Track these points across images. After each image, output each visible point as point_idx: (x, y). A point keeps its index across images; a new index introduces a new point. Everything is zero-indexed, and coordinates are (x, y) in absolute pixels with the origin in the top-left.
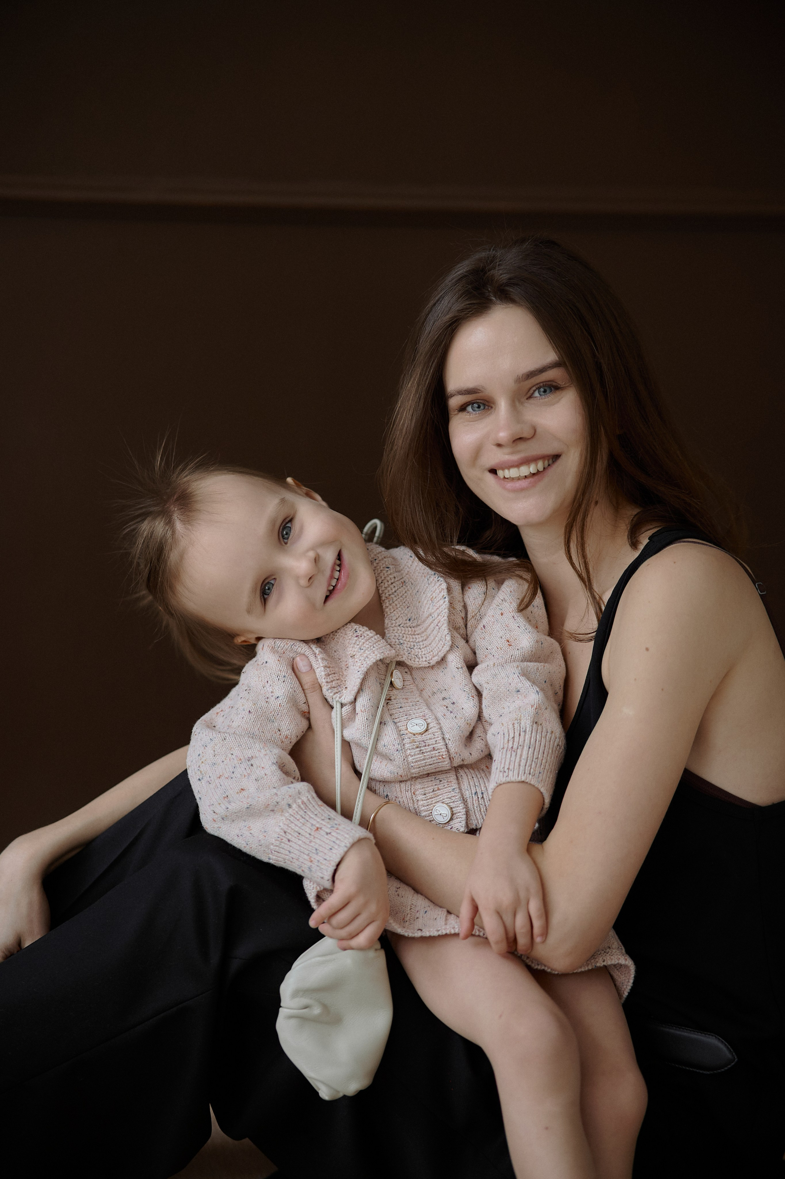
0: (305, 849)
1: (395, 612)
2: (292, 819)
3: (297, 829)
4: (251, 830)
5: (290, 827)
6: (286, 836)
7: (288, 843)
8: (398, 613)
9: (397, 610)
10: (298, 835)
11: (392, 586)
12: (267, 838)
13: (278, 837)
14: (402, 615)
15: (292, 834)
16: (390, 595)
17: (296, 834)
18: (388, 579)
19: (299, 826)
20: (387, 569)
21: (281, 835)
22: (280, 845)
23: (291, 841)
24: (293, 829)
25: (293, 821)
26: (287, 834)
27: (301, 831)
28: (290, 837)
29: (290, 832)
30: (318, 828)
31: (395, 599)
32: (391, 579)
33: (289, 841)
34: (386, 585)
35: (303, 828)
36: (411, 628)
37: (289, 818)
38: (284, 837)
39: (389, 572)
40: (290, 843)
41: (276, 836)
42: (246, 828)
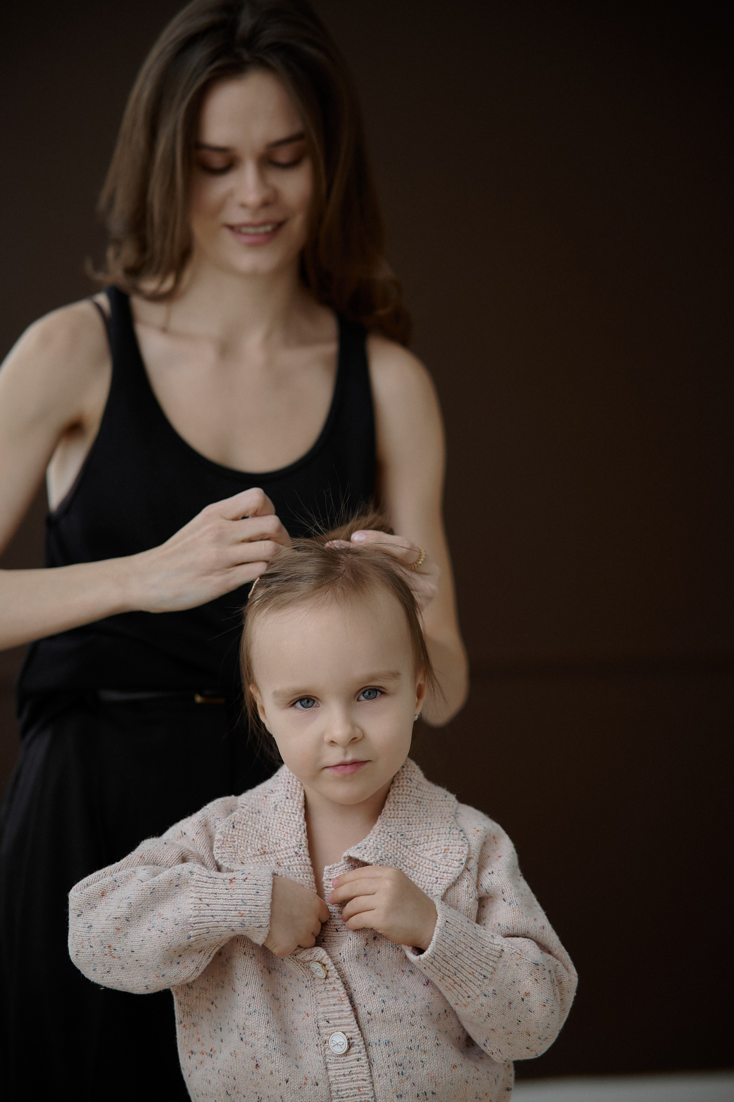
0: (229, 905)
1: (393, 819)
2: (200, 884)
3: (211, 891)
4: (162, 915)
5: (202, 893)
6: (203, 902)
7: (208, 908)
8: (395, 822)
9: (396, 819)
10: (215, 895)
11: (405, 797)
12: (182, 913)
13: (195, 907)
14: (397, 826)
15: (209, 897)
16: (398, 802)
17: (212, 896)
18: (405, 788)
19: (211, 887)
20: (409, 781)
21: (197, 904)
22: (200, 913)
23: (211, 904)
24: (206, 893)
25: (202, 886)
26: (203, 900)
27: (215, 891)
28: (207, 901)
29: (205, 897)
30: (231, 880)
31: (400, 808)
32: (407, 790)
33: (208, 905)
34: (400, 792)
35: (216, 887)
36: (397, 842)
37: (197, 885)
38: (201, 904)
39: (409, 784)
40: (211, 907)
41: (192, 906)
42: (157, 916)
